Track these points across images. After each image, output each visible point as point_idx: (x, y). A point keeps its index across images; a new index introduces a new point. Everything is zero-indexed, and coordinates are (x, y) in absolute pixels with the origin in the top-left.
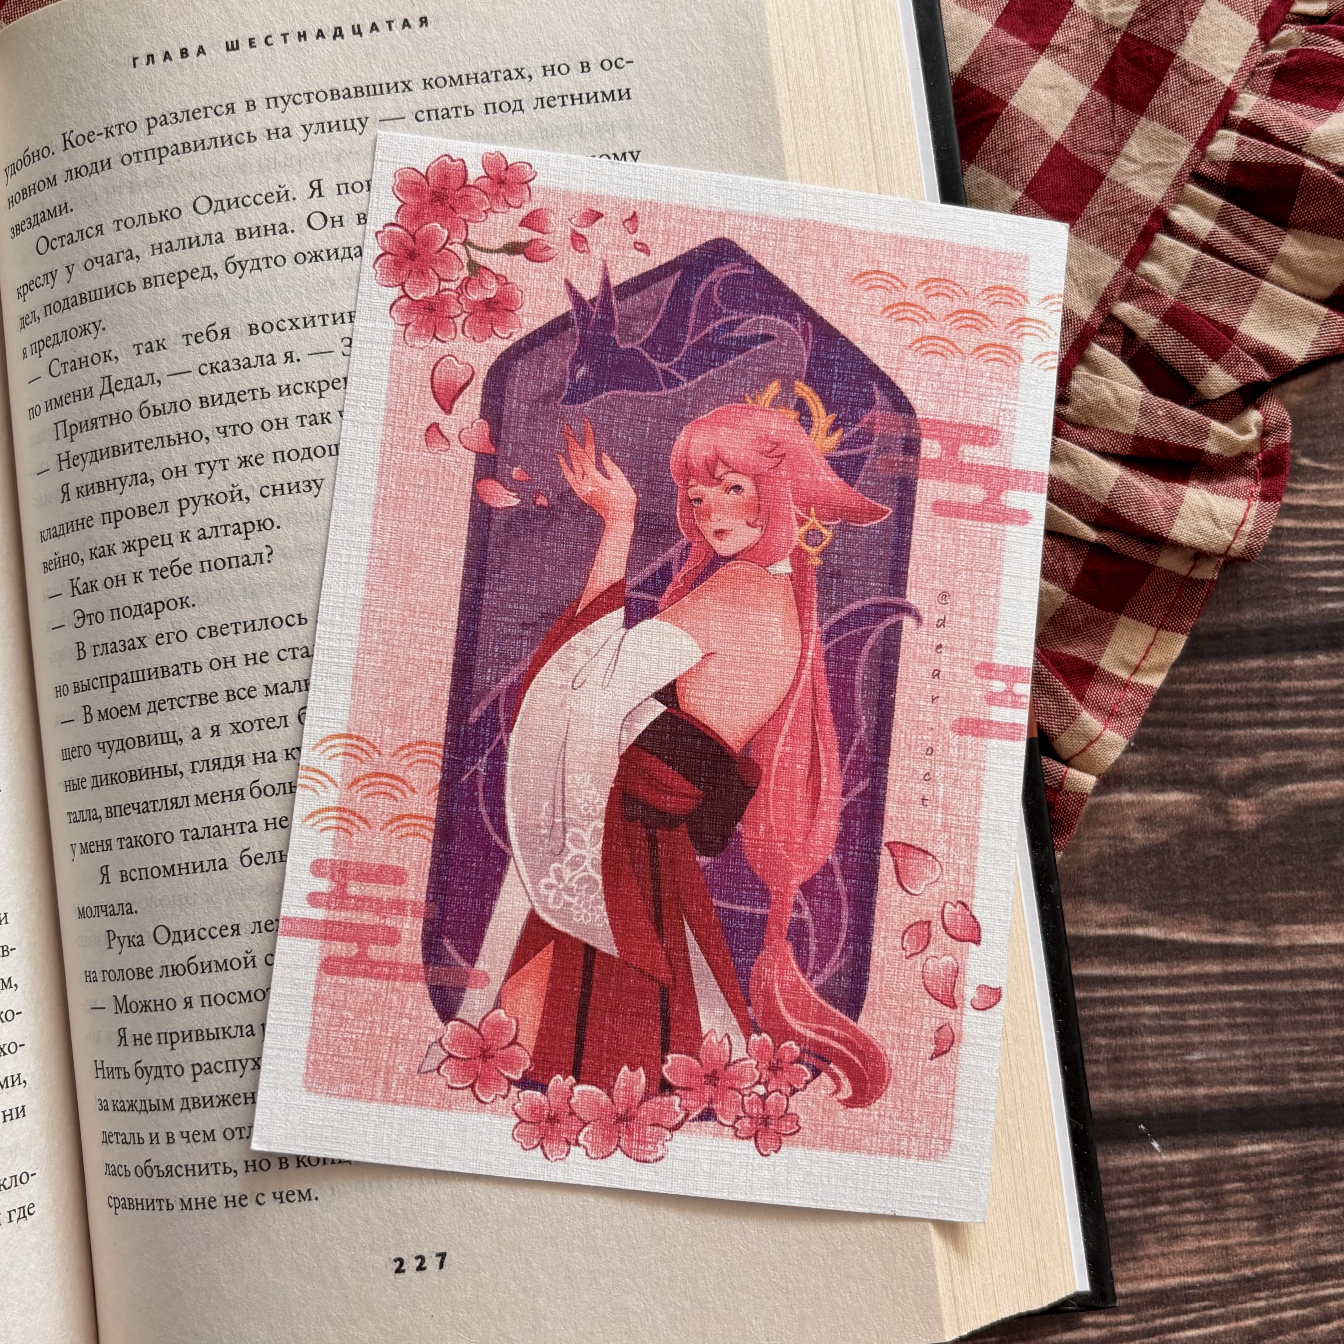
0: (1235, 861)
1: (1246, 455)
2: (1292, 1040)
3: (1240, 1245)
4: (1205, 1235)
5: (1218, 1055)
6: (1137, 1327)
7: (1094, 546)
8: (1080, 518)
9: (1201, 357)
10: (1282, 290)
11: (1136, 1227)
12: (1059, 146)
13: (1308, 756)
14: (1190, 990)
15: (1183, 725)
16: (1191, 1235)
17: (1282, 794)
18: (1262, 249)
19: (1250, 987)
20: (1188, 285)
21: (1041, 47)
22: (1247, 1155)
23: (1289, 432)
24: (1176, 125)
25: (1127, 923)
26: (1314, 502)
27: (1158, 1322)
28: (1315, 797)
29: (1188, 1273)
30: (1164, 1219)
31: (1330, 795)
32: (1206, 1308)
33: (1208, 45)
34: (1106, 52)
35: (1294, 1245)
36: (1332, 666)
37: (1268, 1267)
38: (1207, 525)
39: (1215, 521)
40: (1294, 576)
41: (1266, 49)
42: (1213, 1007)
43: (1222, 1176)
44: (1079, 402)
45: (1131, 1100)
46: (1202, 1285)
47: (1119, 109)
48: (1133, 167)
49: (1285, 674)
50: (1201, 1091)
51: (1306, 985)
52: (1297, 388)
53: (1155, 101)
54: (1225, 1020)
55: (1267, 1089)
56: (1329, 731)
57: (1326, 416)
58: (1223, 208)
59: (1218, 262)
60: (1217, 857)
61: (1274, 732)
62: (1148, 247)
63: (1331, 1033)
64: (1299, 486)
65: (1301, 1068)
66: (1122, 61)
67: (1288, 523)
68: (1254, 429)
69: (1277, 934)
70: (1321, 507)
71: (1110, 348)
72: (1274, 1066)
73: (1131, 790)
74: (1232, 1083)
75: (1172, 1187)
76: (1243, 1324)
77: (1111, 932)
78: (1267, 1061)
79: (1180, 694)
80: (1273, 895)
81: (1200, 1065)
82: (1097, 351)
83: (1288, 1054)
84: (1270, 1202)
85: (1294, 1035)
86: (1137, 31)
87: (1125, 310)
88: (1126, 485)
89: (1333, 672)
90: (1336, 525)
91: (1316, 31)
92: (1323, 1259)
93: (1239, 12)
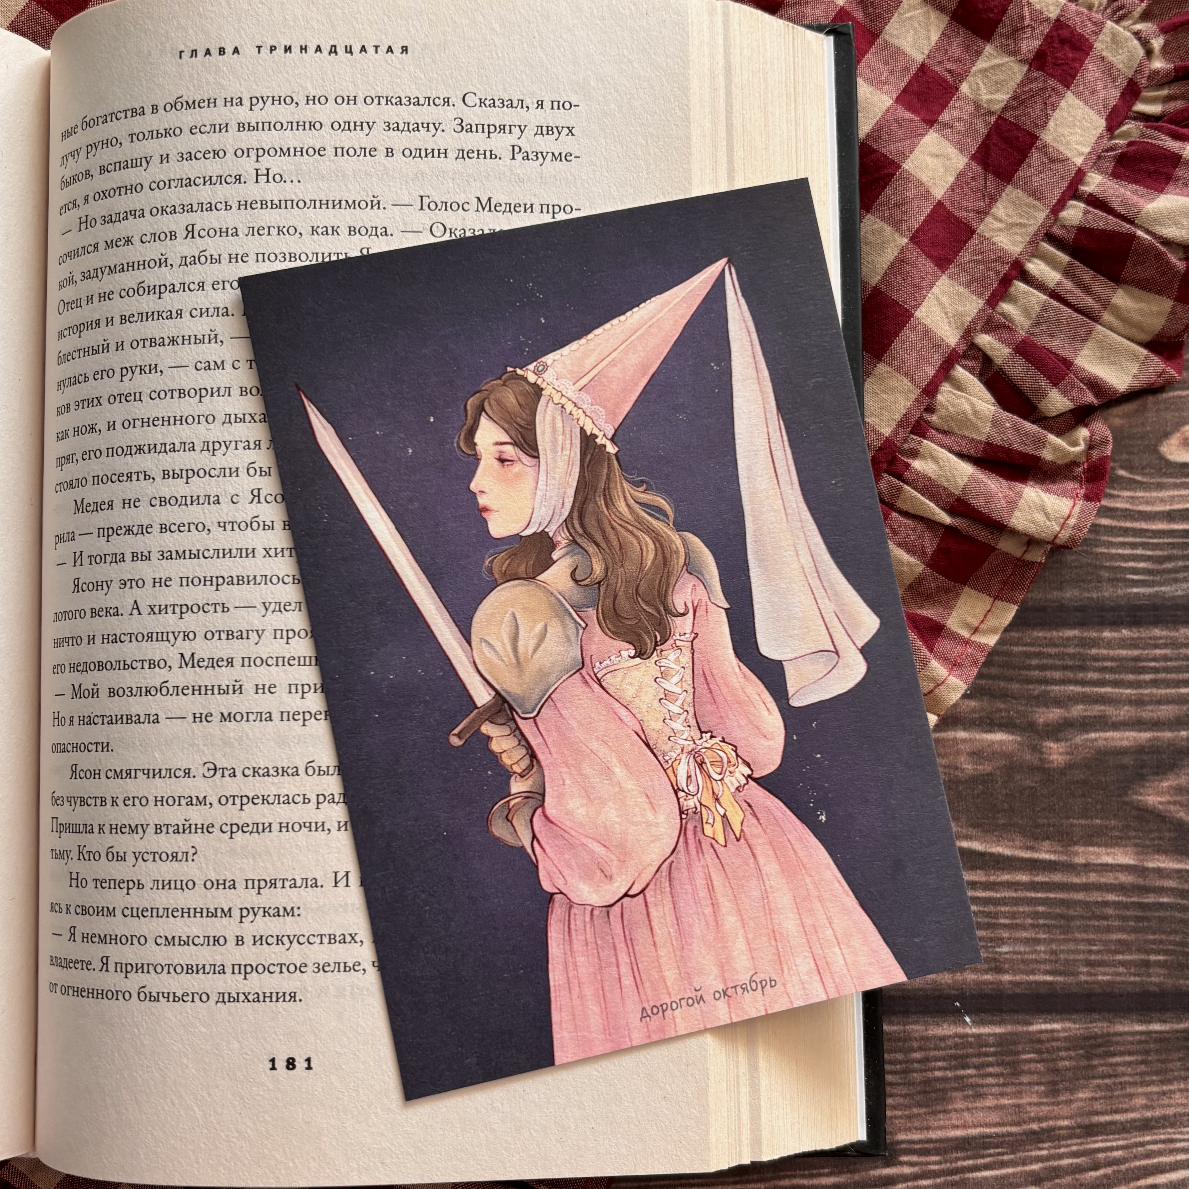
0: (1045, 791)
1: (1074, 464)
2: (1083, 940)
3: (1030, 1104)
4: (1002, 1095)
5: (1022, 949)
6: (943, 1166)
7: (948, 528)
8: (938, 506)
9: (1044, 382)
10: (1112, 333)
11: (947, 1086)
12: (940, 204)
13: (1110, 710)
14: (1003, 895)
15: (1011, 679)
17: (1087, 740)
18: (1098, 299)
19: (1052, 895)
20: (1037, 324)
21: (931, 122)
22: (1041, 1032)
23: (1110, 447)
24: (1035, 194)
26: (1128, 506)
27: (960, 1164)
28: (1113, 744)
29: (987, 1125)
30: (971, 1080)
31: (1125, 743)
32: (999, 1154)
33: (1066, 132)
34: (983, 130)
35: (1073, 1106)
36: (1133, 639)
37: (1051, 1123)
38: (1040, 517)
39: (1047, 515)
40: (1108, 564)
41: (1112, 138)
42: (1021, 909)
43: (1020, 1048)
44: (943, 412)
45: (950, 981)
46: (997, 1135)
47: (990, 177)
48: (999, 225)
49: (1095, 643)
50: (1007, 978)
51: (1096, 896)
52: (1120, 413)
53: (1020, 173)
54: (1030, 921)
55: (1060, 979)
56: (1128, 691)
57: (1142, 437)
58: (1070, 264)
59: (1062, 306)
60: (1032, 788)
61: (1084, 690)
62: (1006, 290)
63: (1114, 937)
64: (1116, 492)
65: (1089, 964)
66: (995, 138)
67: (1105, 522)
68: (1082, 442)
69: (1076, 854)
70: (1133, 511)
71: (971, 370)
72: (1067, 961)
73: (965, 729)
74: (1033, 972)
75: (979, 1055)
76: (1028, 1168)
78: (1062, 956)
79: (1009, 654)
80: (1075, 821)
81: (1007, 956)
82: (960, 372)
83: (1077, 951)
84: (1057, 1071)
85: (1085, 936)
86: (1009, 116)
87: (984, 340)
88: (977, 481)
89: (1133, 644)
90: (1144, 525)
91: (1151, 127)
92: (1096, 1119)
93: (1091, 107)
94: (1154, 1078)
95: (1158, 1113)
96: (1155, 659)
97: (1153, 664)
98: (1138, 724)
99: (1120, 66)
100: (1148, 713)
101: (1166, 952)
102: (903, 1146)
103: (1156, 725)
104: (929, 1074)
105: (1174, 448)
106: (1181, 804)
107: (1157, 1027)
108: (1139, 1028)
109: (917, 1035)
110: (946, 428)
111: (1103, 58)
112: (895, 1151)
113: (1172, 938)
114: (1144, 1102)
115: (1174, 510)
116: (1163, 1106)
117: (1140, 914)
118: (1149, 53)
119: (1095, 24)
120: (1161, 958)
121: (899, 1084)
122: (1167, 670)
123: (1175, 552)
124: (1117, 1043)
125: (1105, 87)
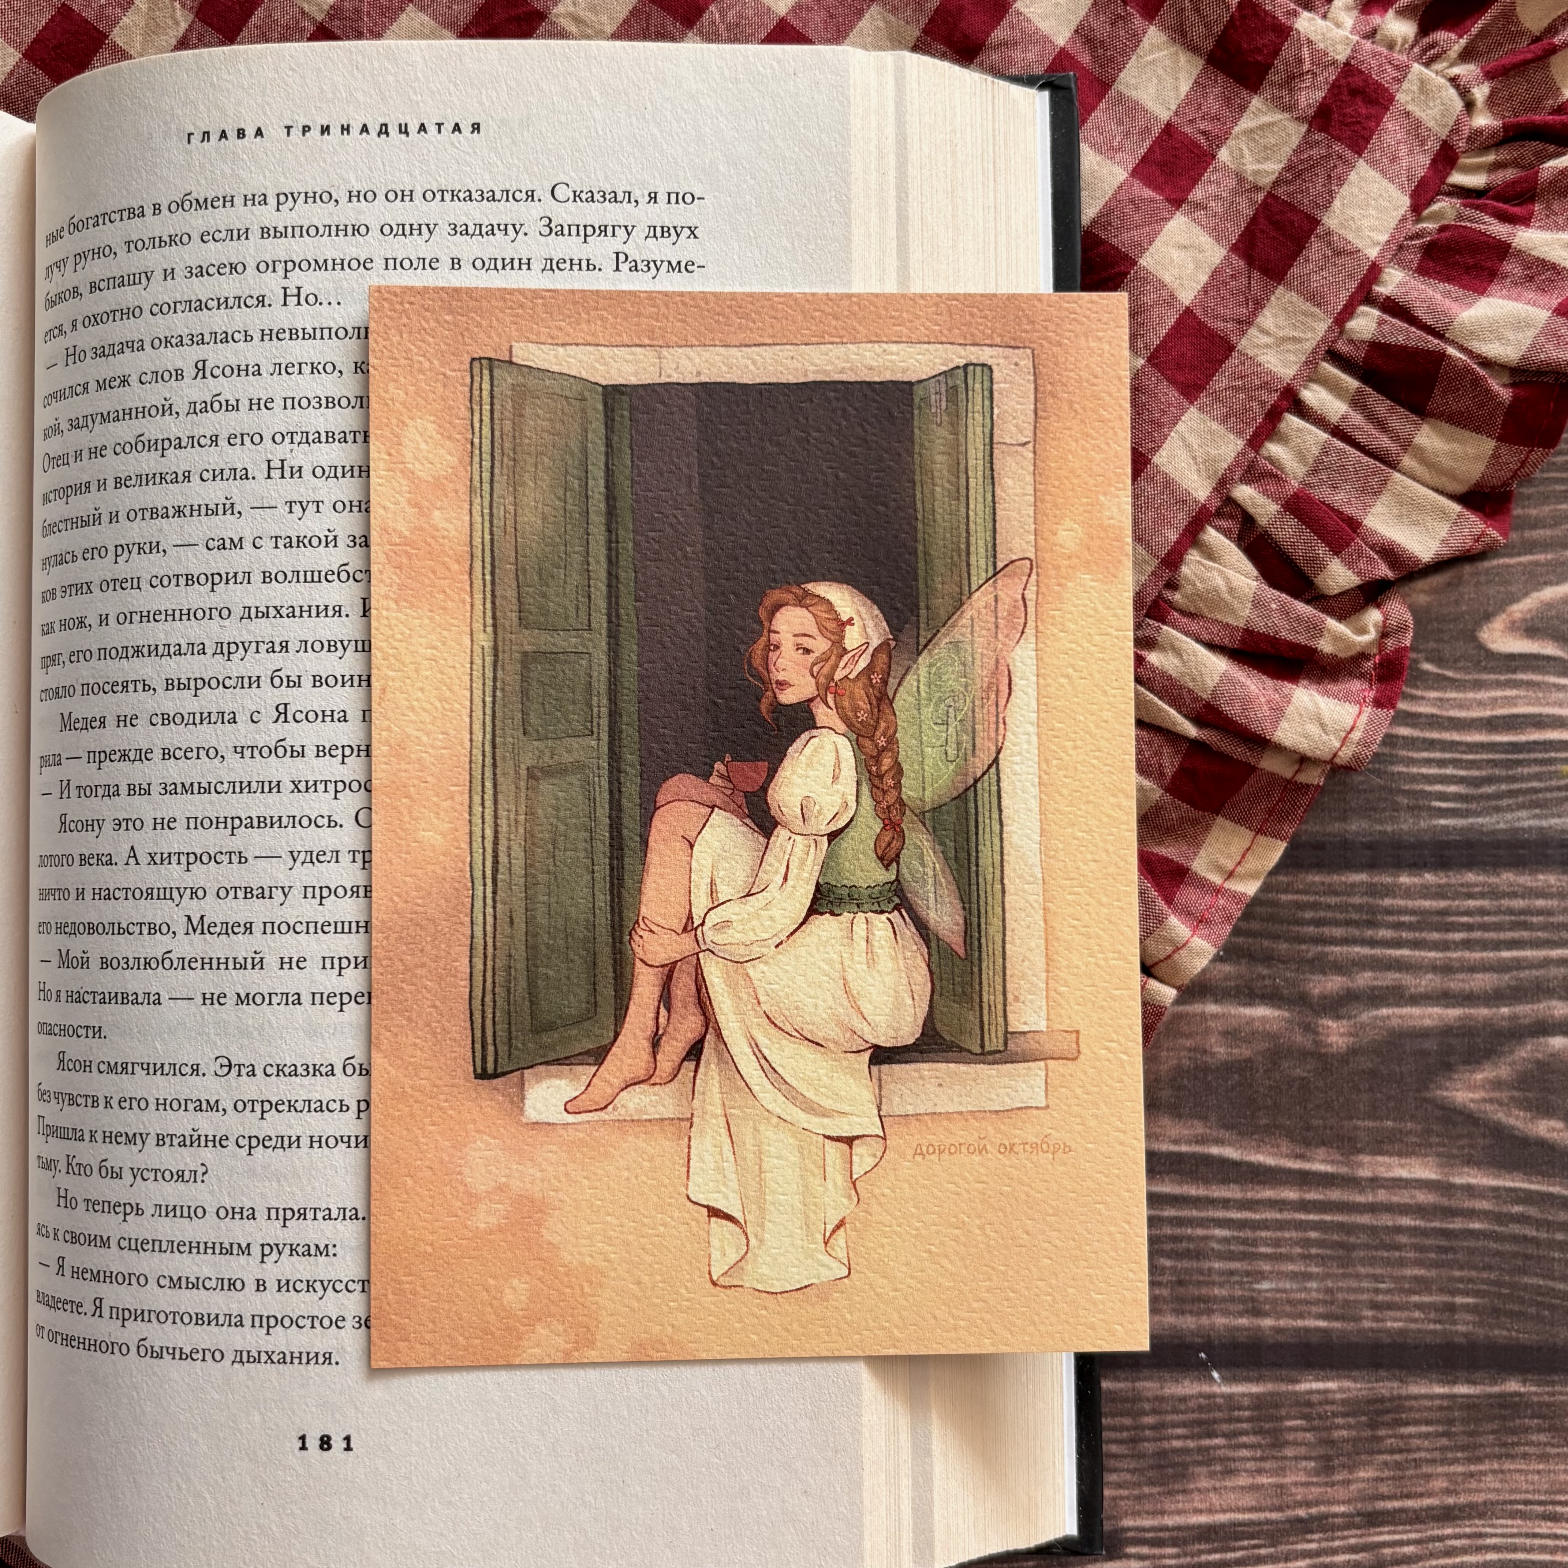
0: (1321, 1084)
1: (1363, 656)
2: (1368, 1276)
3: (1296, 1484)
4: (1260, 1471)
5: (1288, 1286)
6: (1182, 1561)
7: (1194, 743)
8: (1181, 713)
9: (1321, 550)
10: (1415, 484)
11: (1188, 1459)
12: (1188, 311)
13: (1407, 980)
14: (1264, 1216)
15: (1276, 937)
16: (1246, 1471)
17: (1376, 1018)
18: (1395, 438)
19: (1328, 1218)
20: (1315, 471)
21: (1177, 202)
22: (1311, 1392)
23: (1410, 635)
24: (1315, 298)
25: (1201, 1140)
26: (1435, 711)
27: (1204, 1558)
28: (1411, 1023)
29: (1239, 1510)
30: (1218, 1452)
31: (1427, 1022)
32: (1255, 1547)
33: (1356, 214)
34: (1247, 211)
35: (1351, 1488)
36: (1440, 886)
37: (1323, 1509)
38: (1313, 729)
39: (1323, 725)
40: (1407, 787)
41: (1419, 220)
42: (1287, 1235)
43: (1283, 1412)
44: (1189, 589)
45: (1193, 1326)
46: (1253, 1523)
47: (1256, 274)
48: (1265, 340)
49: (1389, 891)
50: (1267, 1322)
51: (1386, 1220)
52: (1426, 588)
53: (1295, 270)
54: (1298, 1250)
55: (1337, 1325)
56: (1432, 954)
57: (1455, 620)
58: (1359, 391)
59: (1348, 448)
60: (1303, 1079)
61: (1373, 952)
62: (1274, 427)
63: (1408, 1272)
64: (1419, 693)
65: (1375, 1306)
66: (1263, 222)
67: (1404, 731)
68: (1372, 630)
69: (1360, 1165)
70: (1441, 717)
71: (1226, 533)
72: (1347, 1302)
73: (1216, 1001)
74: (1301, 1316)
75: (1230, 1420)
77: (1184, 1148)
78: (1340, 1296)
79: (1275, 904)
80: (1360, 1123)
81: (1269, 1295)
82: (1212, 535)
83: (1362, 1291)
84: (1331, 1443)
85: (1370, 1270)
86: (1282, 192)
87: (1244, 493)
88: (1232, 681)
89: (1440, 893)
90: (1456, 737)
91: (1471, 206)
92: (1381, 1505)
93: (1391, 180)
94: (1459, 1455)
95: (1463, 1499)
96: (1468, 913)
97: (1465, 919)
98: (1445, 998)
99: (1431, 124)
100: (1457, 983)
101: (1477, 1293)
102: (1130, 1534)
103: (1468, 999)
104: (1166, 1445)
105: (1497, 634)
106: (1500, 1104)
107: (1463, 1389)
108: (1439, 1390)
109: (1149, 1394)
110: (1192, 609)
111: (1408, 114)
112: (1120, 1541)
113: (1485, 1275)
114: (1445, 1485)
115: (1496, 717)
116: (1470, 1491)
117: (1443, 1243)
118: (1469, 106)
119: (1397, 68)
120: (1470, 1300)
121: (1125, 1456)
122: (1484, 927)
123: (1497, 772)
124: (1411, 1409)
125: (1411, 152)
